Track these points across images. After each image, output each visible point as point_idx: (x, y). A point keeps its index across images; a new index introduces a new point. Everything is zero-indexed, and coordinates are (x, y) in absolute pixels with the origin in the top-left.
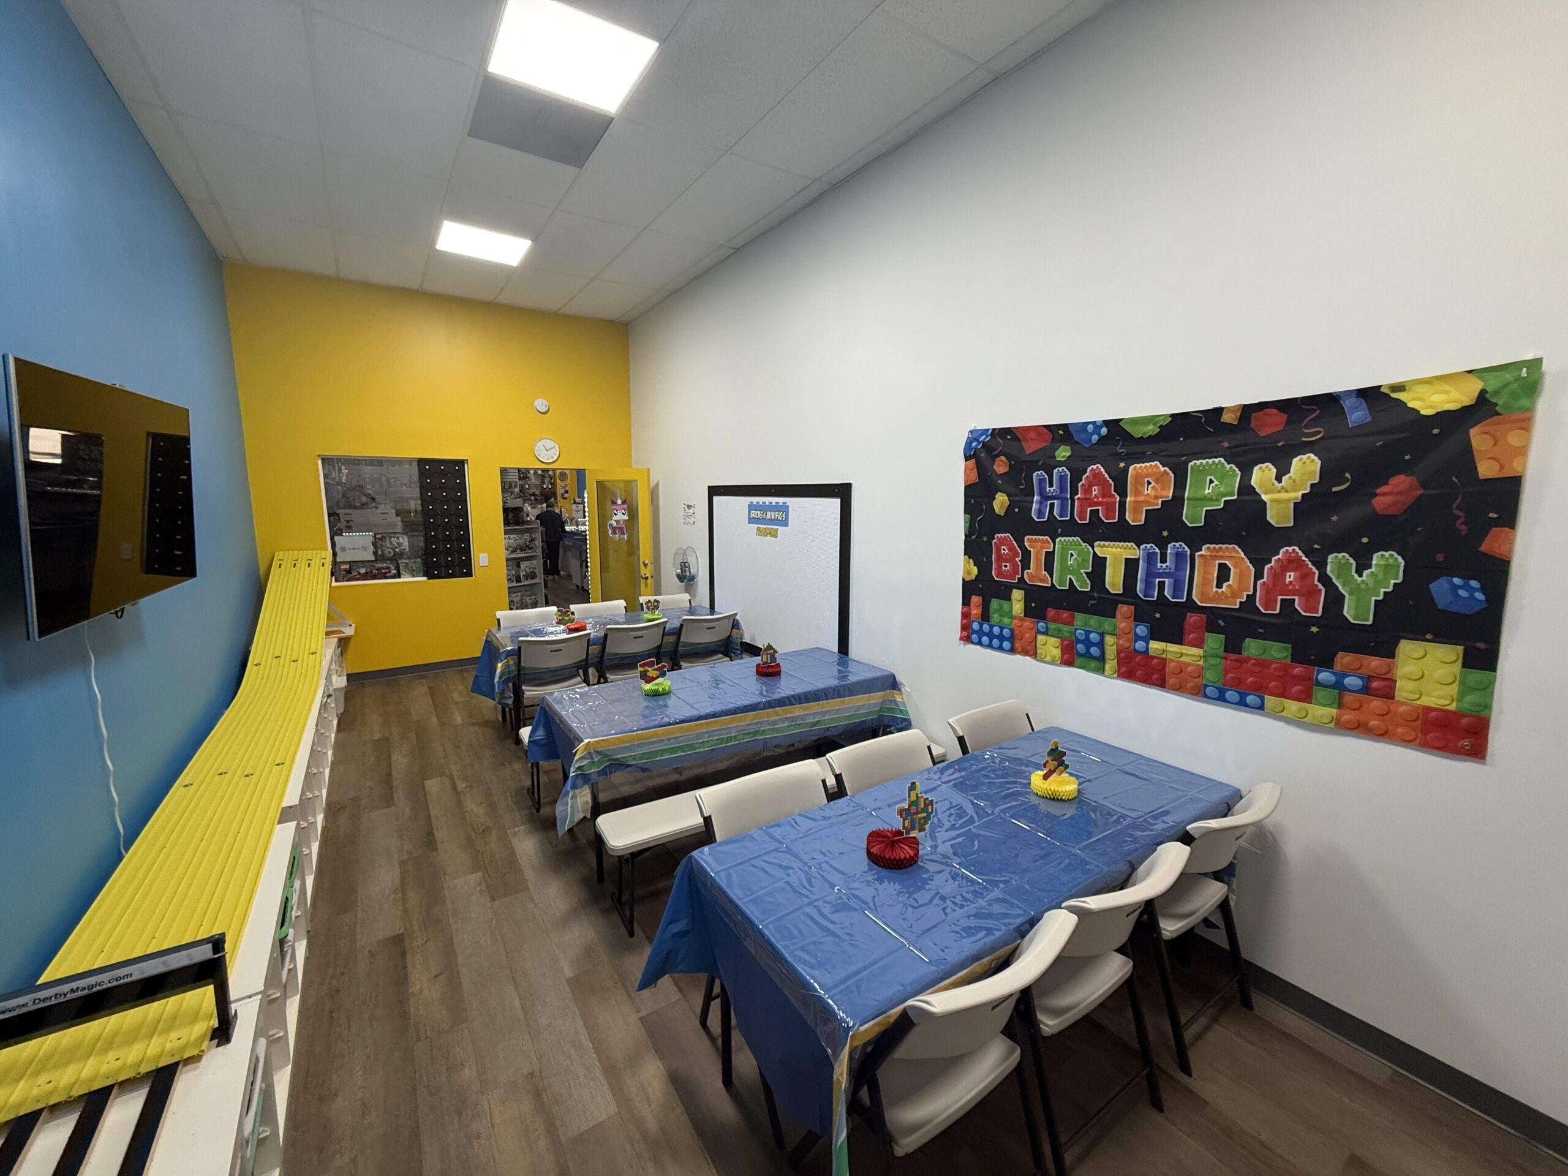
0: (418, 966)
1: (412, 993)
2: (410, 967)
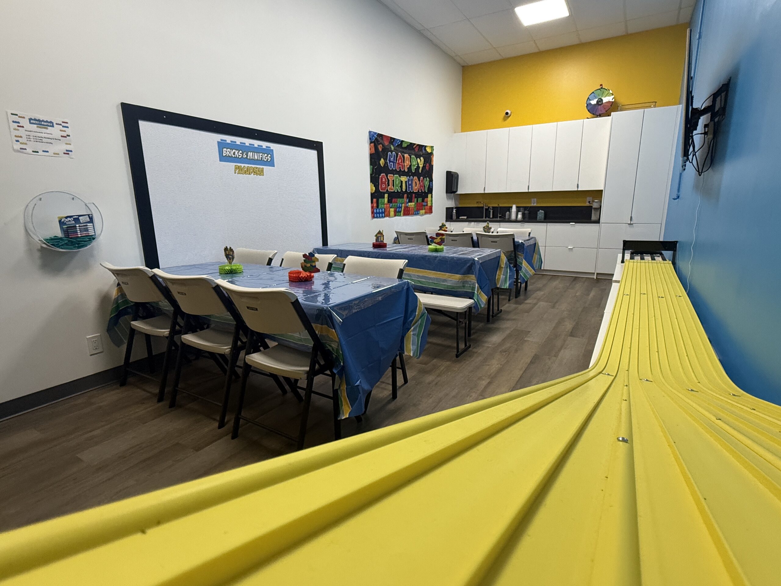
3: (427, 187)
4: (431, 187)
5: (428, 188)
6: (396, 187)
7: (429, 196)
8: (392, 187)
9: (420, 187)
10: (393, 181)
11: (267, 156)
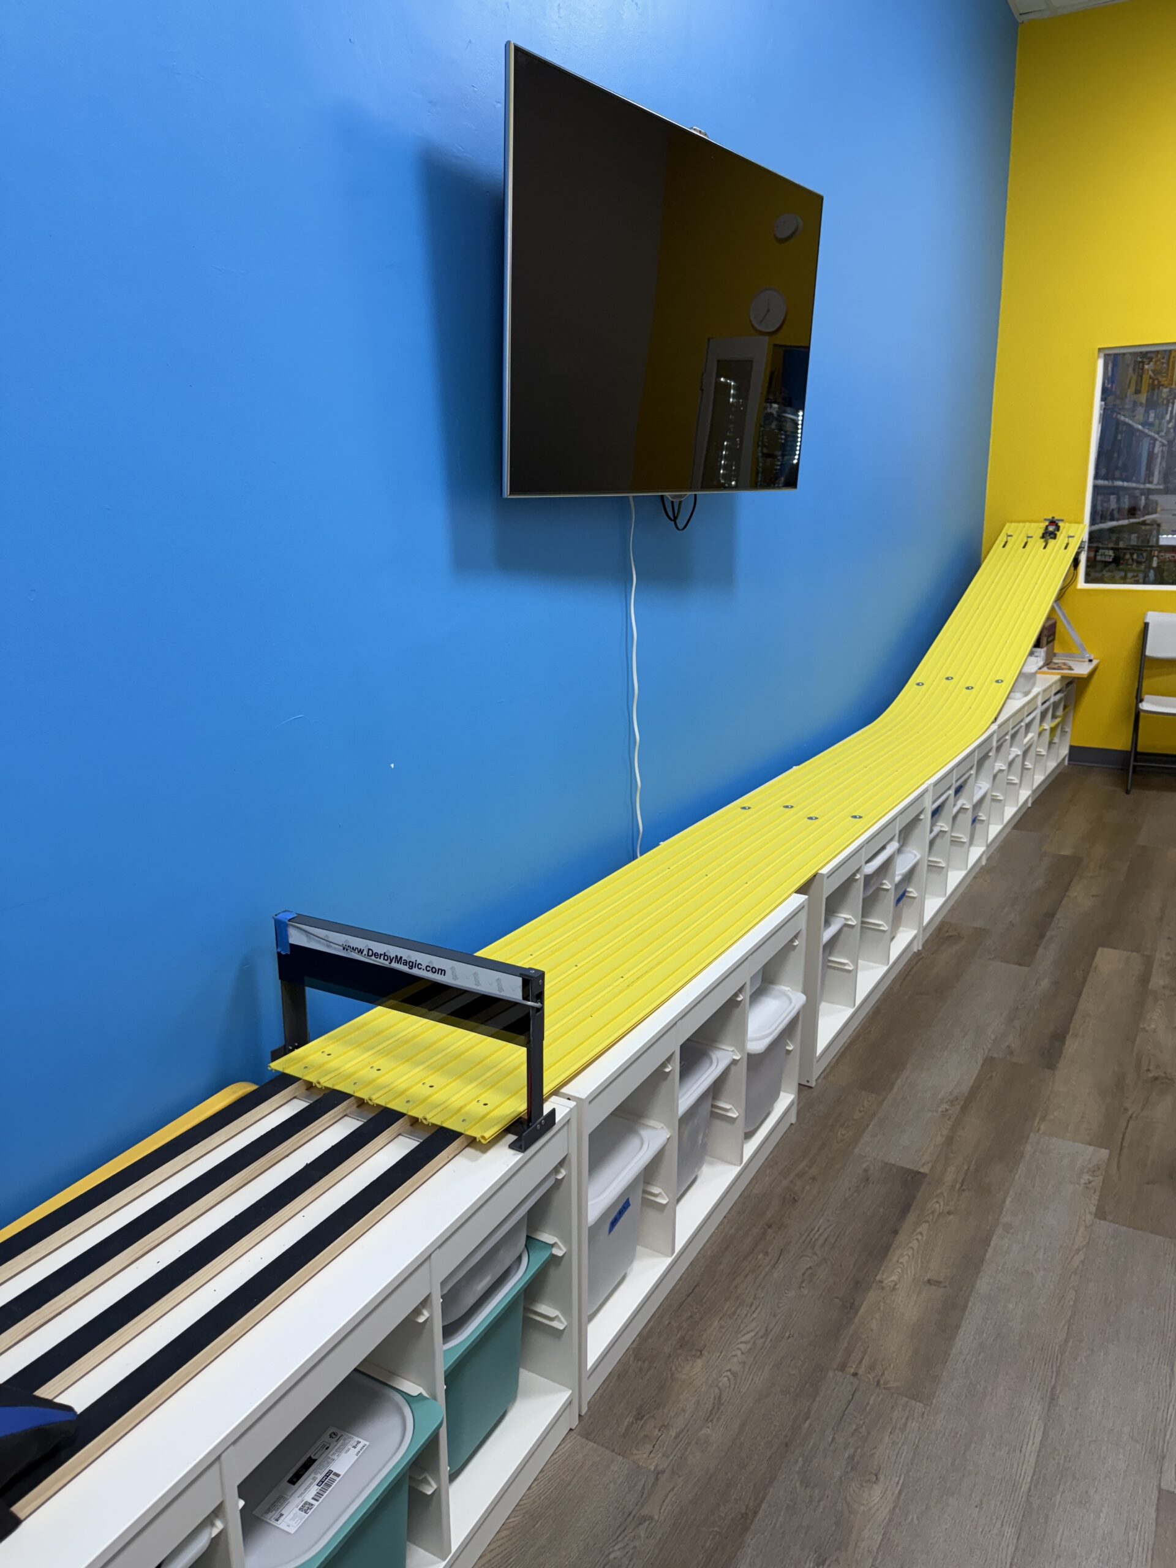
0: (915, 1244)
1: (881, 1282)
2: (901, 1237)
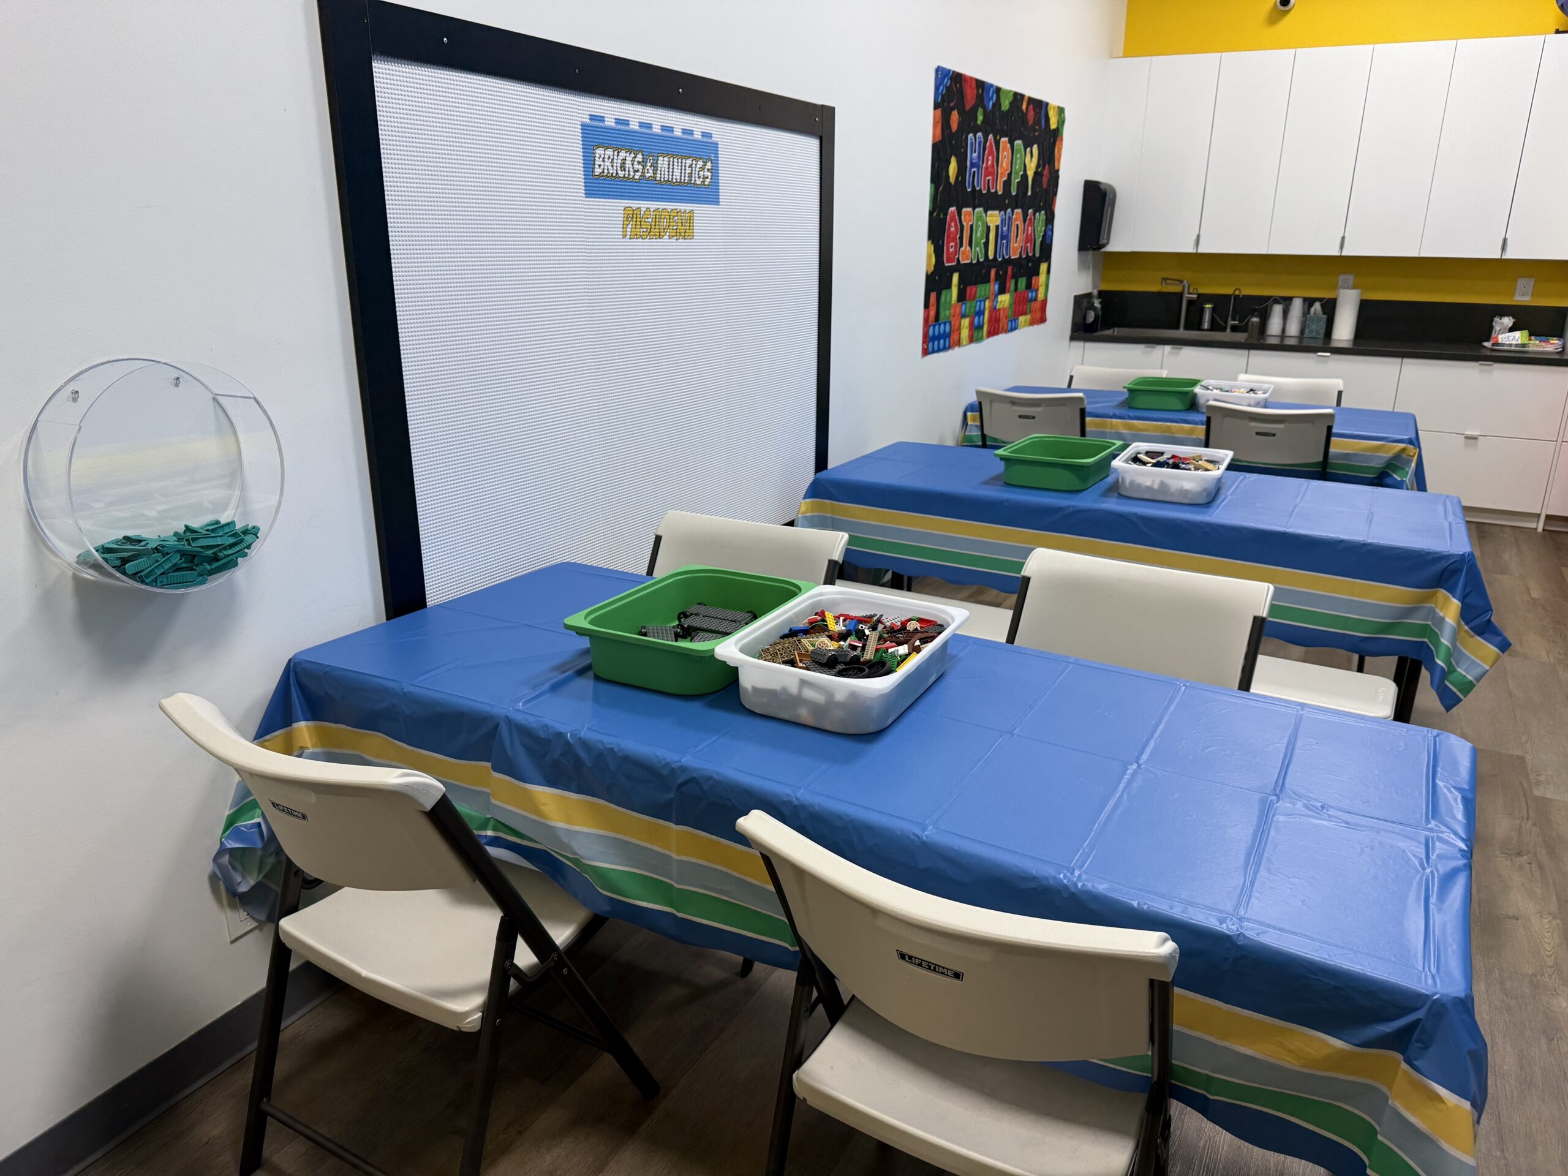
3: (1040, 240)
4: (1048, 242)
5: (1042, 241)
6: (975, 248)
7: (1043, 267)
8: (968, 248)
9: (1026, 243)
10: (972, 226)
11: (702, 169)
